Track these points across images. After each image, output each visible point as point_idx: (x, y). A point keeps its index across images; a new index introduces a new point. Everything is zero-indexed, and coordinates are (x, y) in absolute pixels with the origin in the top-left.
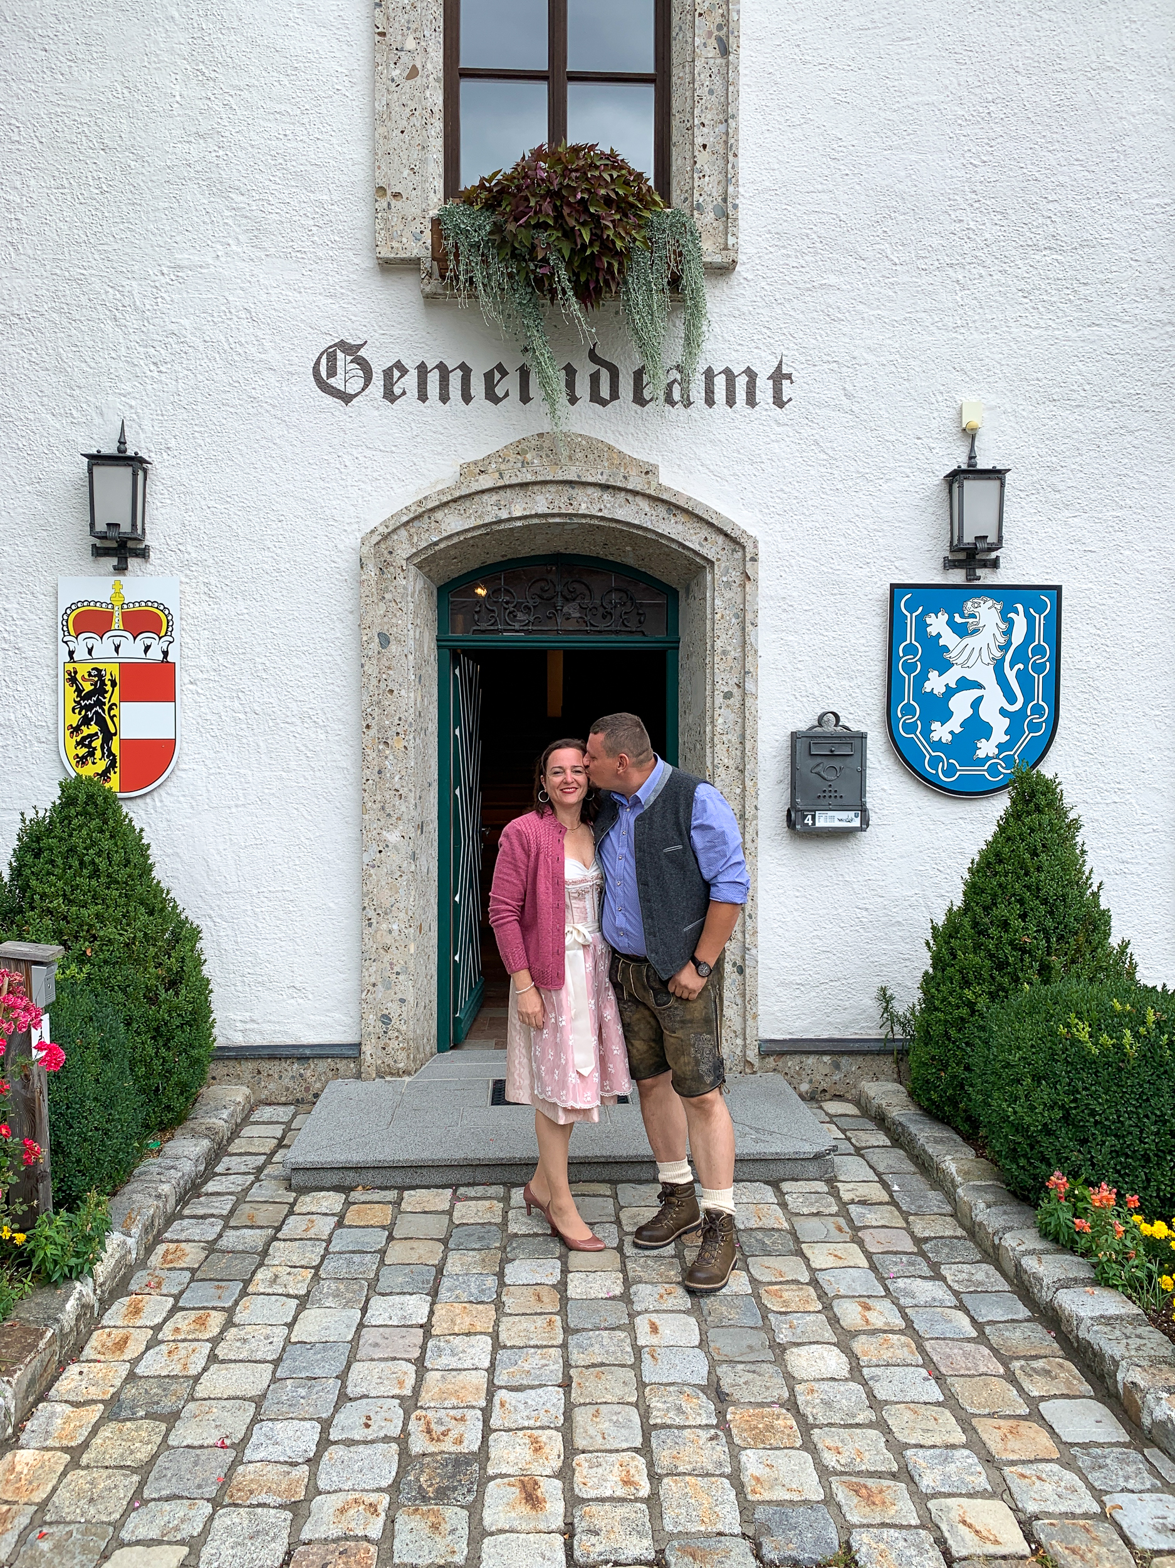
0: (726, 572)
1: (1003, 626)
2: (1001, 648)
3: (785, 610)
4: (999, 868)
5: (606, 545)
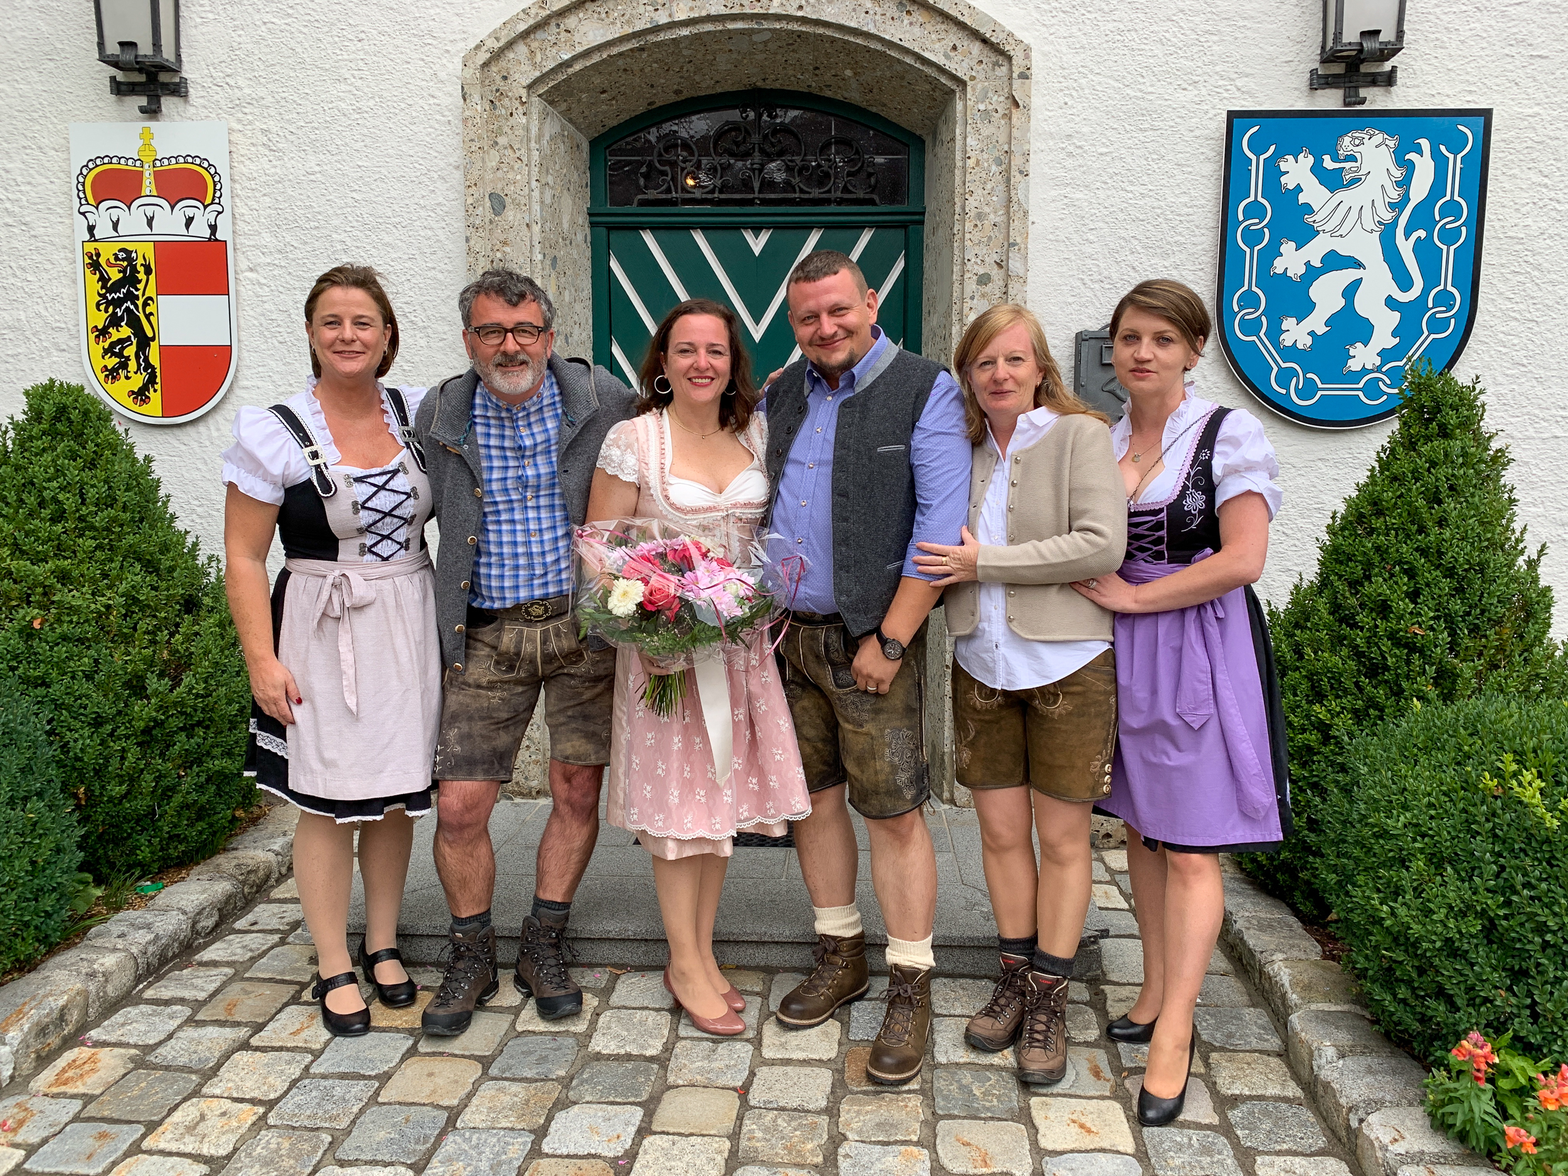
0: (984, 96)
1: (1397, 173)
2: (1392, 206)
3: (1070, 154)
4: (1377, 523)
5: (817, 68)
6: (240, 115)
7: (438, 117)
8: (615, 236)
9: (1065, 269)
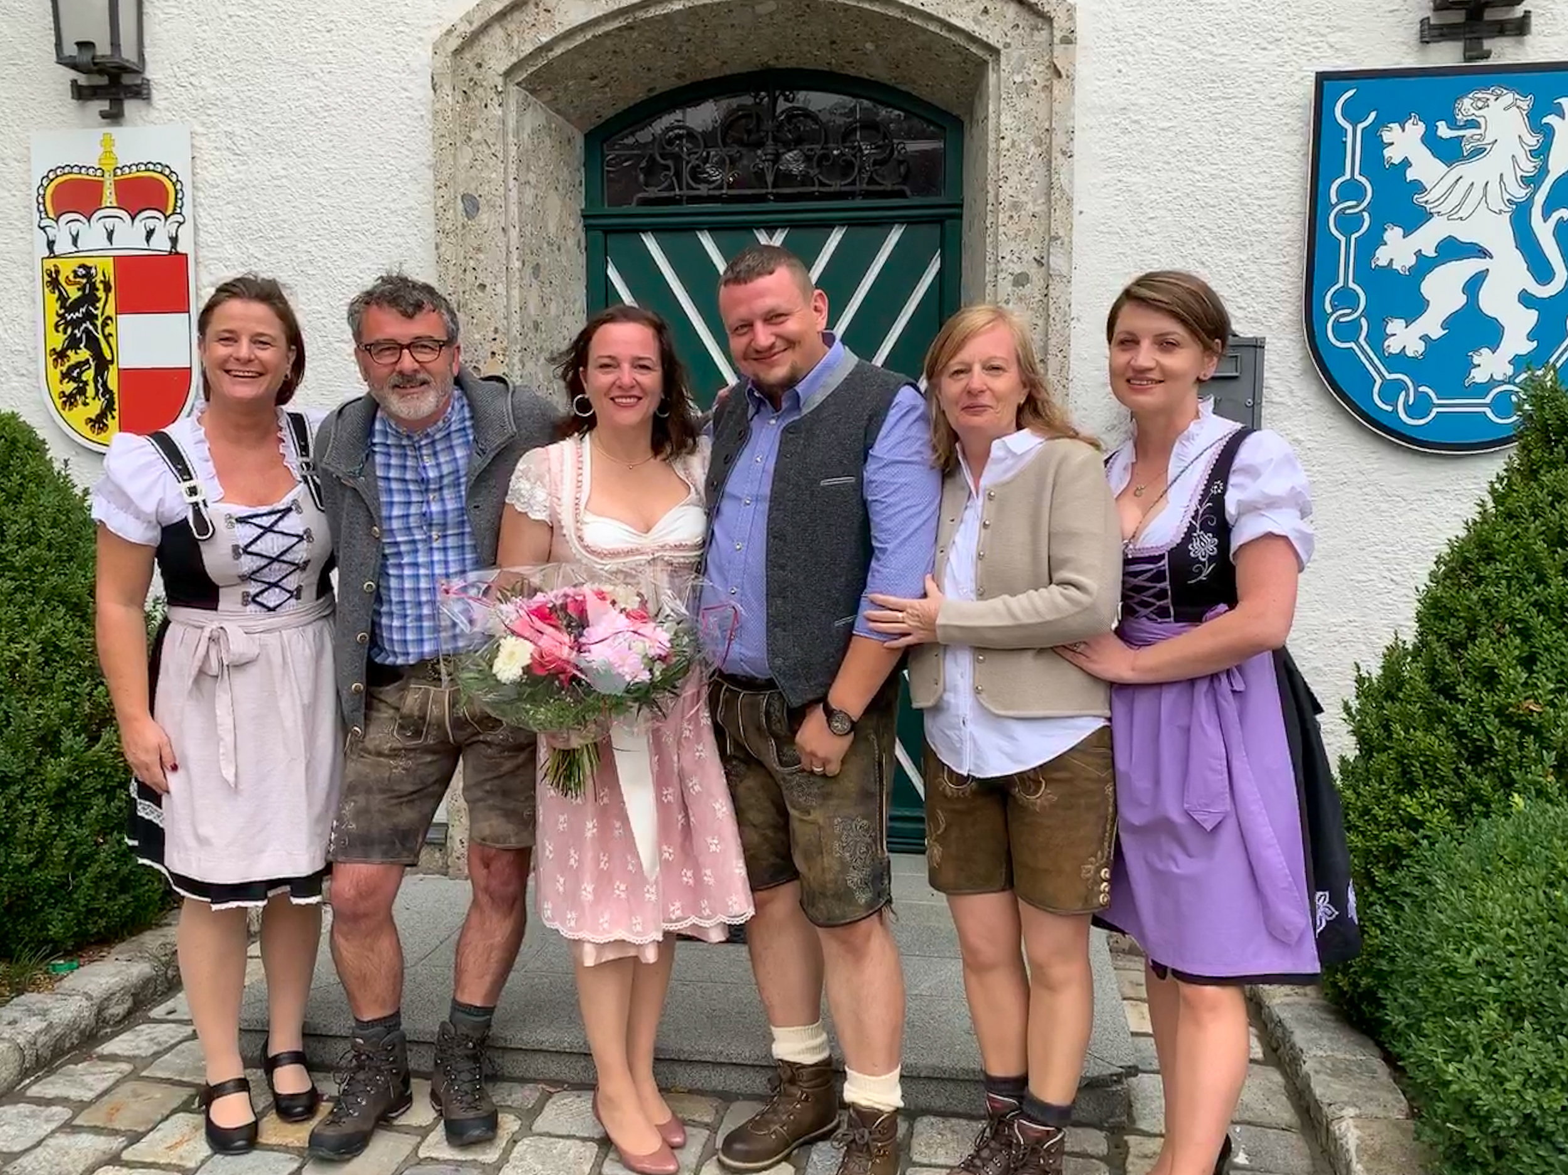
0: (1021, 67)
1: (1532, 141)
2: (1526, 181)
4: (1486, 571)
5: (833, 42)
6: (204, 117)
7: (410, 111)
8: (614, 241)
9: (1119, 266)
